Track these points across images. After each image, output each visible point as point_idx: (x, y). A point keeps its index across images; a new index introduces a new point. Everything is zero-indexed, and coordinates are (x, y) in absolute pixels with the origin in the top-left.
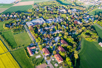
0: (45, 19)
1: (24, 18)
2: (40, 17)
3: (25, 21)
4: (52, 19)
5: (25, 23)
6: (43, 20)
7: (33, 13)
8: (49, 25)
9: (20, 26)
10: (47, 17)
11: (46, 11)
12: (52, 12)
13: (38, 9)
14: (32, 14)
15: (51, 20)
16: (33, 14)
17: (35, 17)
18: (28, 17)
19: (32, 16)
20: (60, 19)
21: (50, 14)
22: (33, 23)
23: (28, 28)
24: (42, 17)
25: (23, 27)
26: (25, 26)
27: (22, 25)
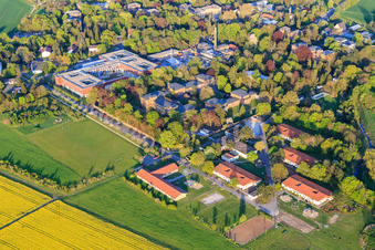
0: (143, 52)
1: (27, 60)
2: (110, 49)
3: (38, 72)
4: (177, 52)
5: (48, 82)
6: (135, 56)
7: (60, 34)
8: (180, 75)
9: (35, 95)
10: (150, 46)
11: (126, 17)
12: (161, 23)
13: (75, 14)
14: (59, 37)
15: (177, 57)
16: (67, 39)
17: (85, 51)
18: (45, 54)
19: (64, 46)
20: (221, 48)
21: (157, 28)
22: (94, 74)
23: (81, 100)
24: (120, 47)
25: (48, 96)
26: (56, 92)
27: (43, 90)
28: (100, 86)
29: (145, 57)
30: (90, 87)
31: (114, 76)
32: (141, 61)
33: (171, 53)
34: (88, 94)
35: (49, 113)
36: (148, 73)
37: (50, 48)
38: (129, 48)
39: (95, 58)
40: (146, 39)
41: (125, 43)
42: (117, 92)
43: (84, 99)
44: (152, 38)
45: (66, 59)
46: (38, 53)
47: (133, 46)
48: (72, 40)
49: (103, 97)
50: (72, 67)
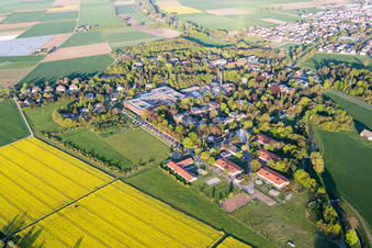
0: (177, 88)
1: (108, 92)
2: (158, 86)
3: (115, 99)
4: (198, 88)
5: (119, 106)
6: (172, 90)
7: (129, 76)
8: (199, 102)
9: (111, 114)
10: (182, 84)
11: (169, 66)
12: (189, 69)
13: (139, 64)
14: (128, 78)
15: (197, 91)
16: (133, 79)
17: (143, 87)
18: (120, 88)
19: (131, 84)
20: (225, 86)
21: (187, 73)
22: (147, 101)
23: (138, 117)
24: (164, 84)
25: (119, 114)
26: (124, 112)
27: (116, 110)
28: (150, 109)
29: (178, 91)
30: (144, 109)
31: (159, 102)
32: (176, 93)
33: (194, 88)
34: (143, 113)
35: (119, 125)
36: (179, 101)
37: (122, 85)
38: (169, 85)
39: (149, 91)
40: (180, 80)
41: (167, 82)
42: (160, 113)
43: (140, 116)
44: (183, 79)
45: (131, 92)
46: (115, 88)
47: (172, 85)
48: (136, 80)
49: (151, 115)
50: (135, 97)
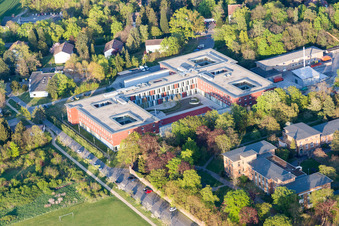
0: (249, 54)
1: (21, 69)
2: (187, 46)
3: (40, 94)
4: (318, 54)
5: (51, 117)
6: (230, 63)
8: (315, 105)
9: (21, 145)
10: (264, 41)
14: (92, 22)
15: (316, 65)
16: (105, 25)
17: (138, 51)
18: (61, 57)
19: (98, 43)
22: (143, 103)
23: (108, 156)
24: (206, 42)
25: (47, 147)
26: (64, 138)
27: (37, 134)
28: (149, 130)
29: (249, 65)
30: (129, 129)
32: (241, 74)
33: (304, 55)
34: (121, 142)
35: (41, 183)
36: (248, 101)
37: (70, 46)
38: (221, 47)
39: (153, 66)
40: (258, 27)
41: (216, 33)
42: (179, 142)
43: (114, 153)
44: (269, 23)
45: (95, 70)
46: (48, 53)
47: (231, 43)
48: (116, 27)
49: (150, 152)
50: (106, 85)
